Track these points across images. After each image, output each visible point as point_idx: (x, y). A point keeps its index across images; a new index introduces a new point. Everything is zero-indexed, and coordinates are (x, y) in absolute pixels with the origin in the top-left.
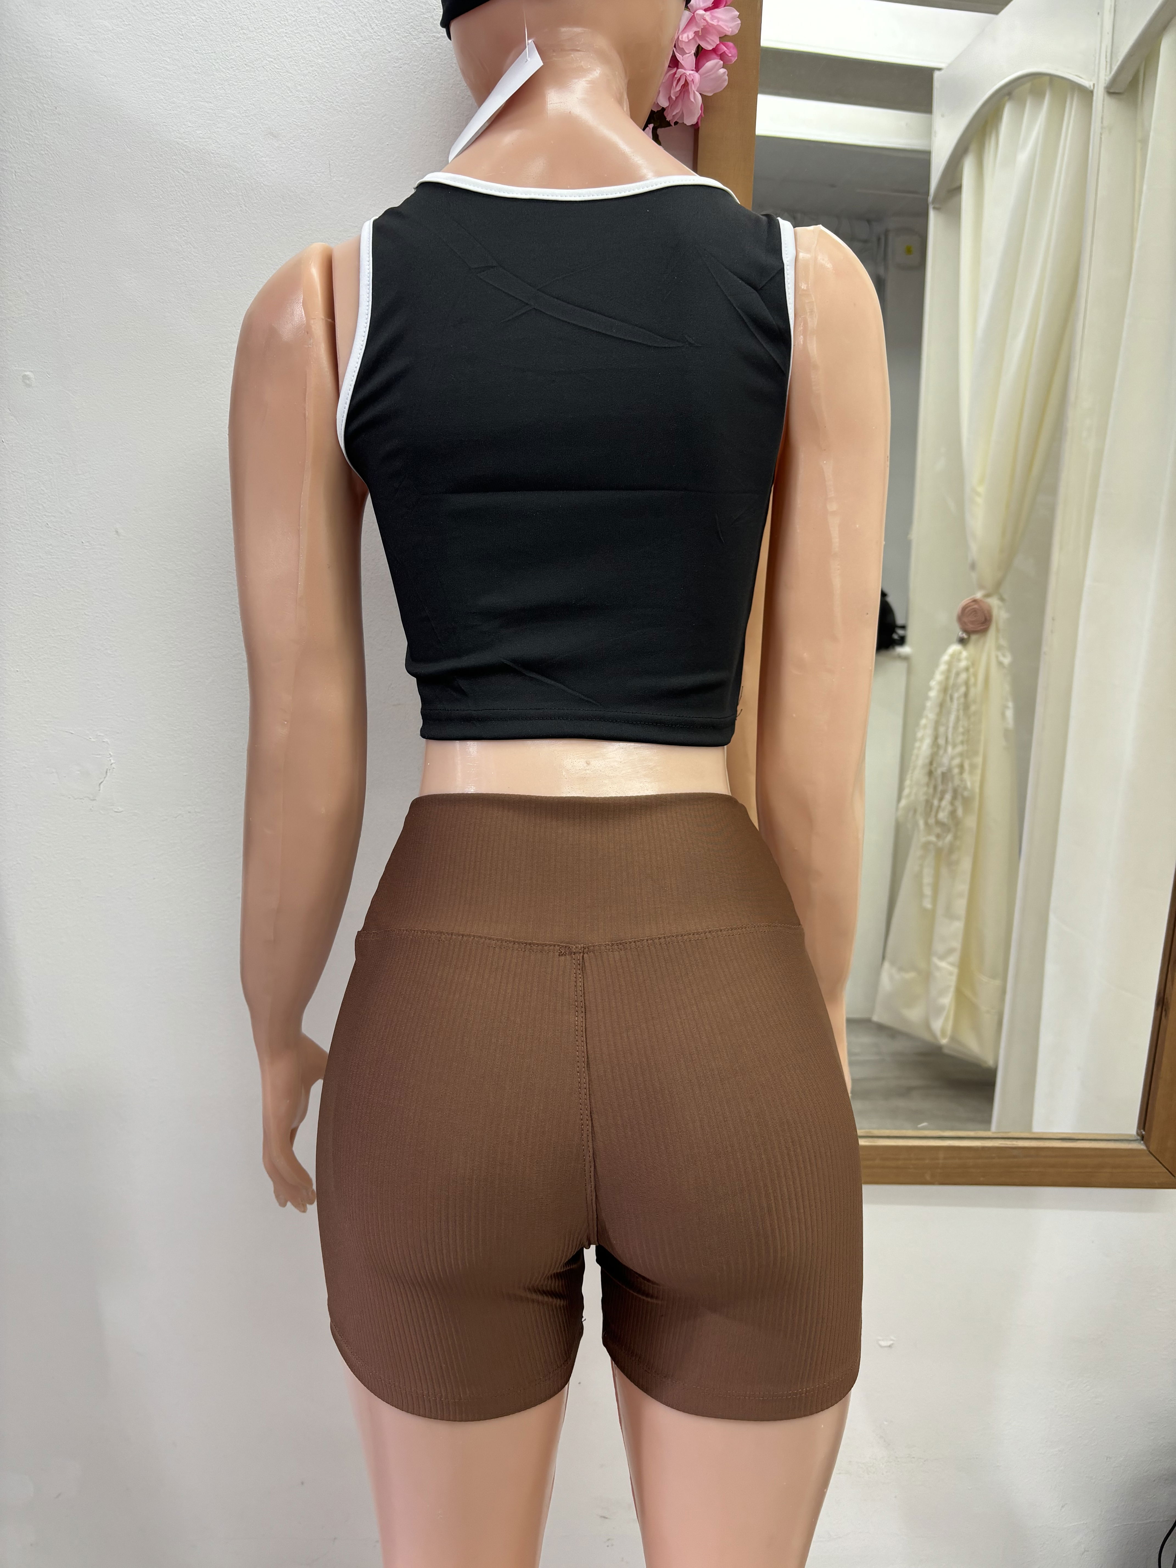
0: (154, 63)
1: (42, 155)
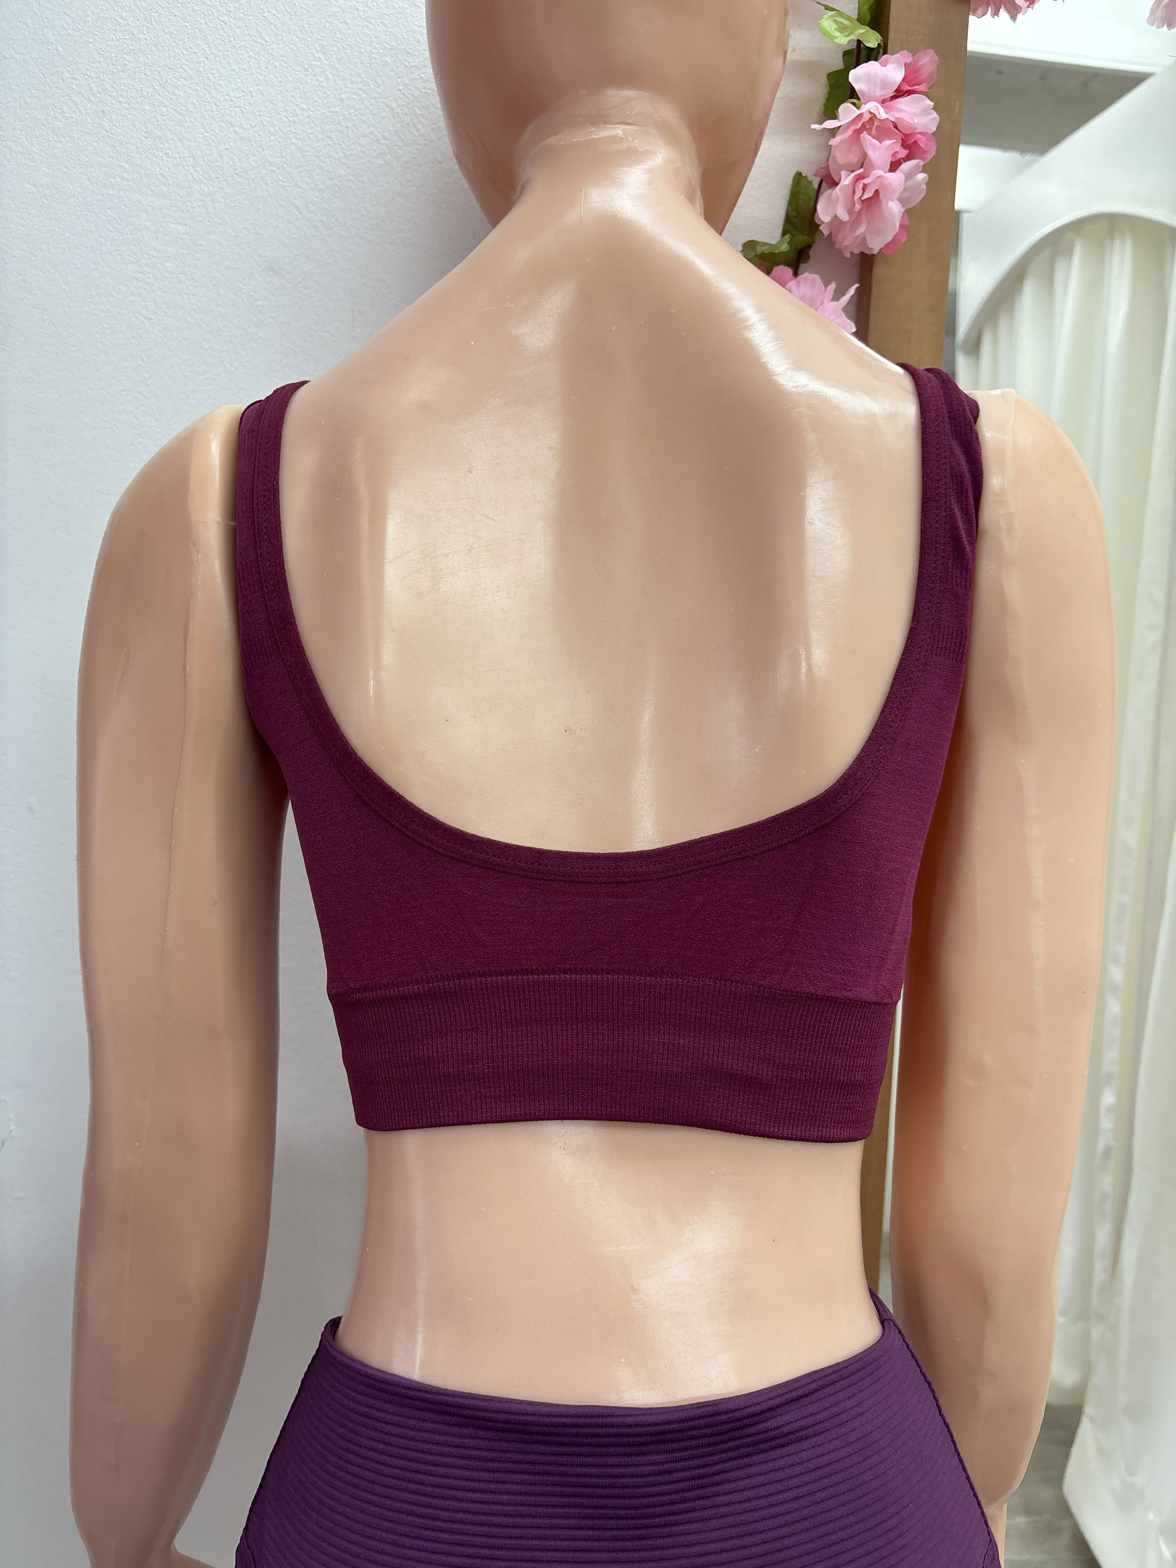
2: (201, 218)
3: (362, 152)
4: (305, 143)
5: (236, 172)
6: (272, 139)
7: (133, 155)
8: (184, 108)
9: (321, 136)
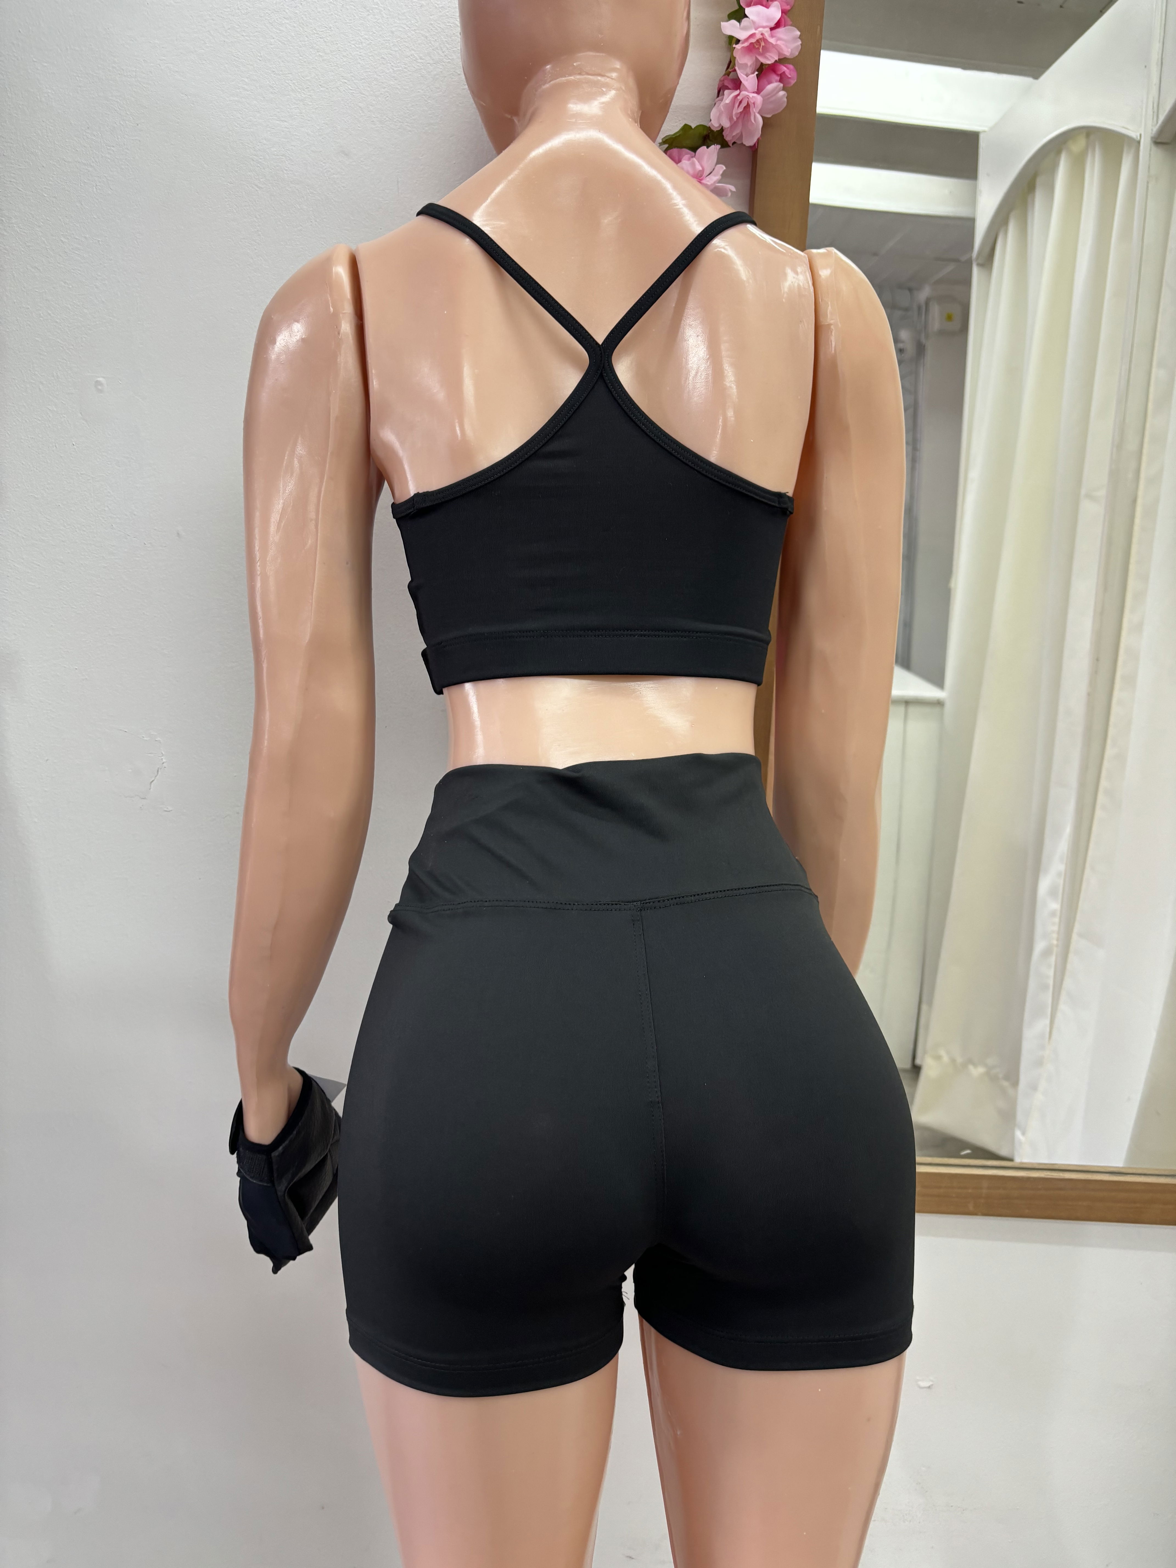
2: (296, 117)
3: (405, 68)
4: (366, 63)
5: (321, 84)
6: (345, 60)
7: (251, 73)
8: (285, 39)
9: (378, 58)
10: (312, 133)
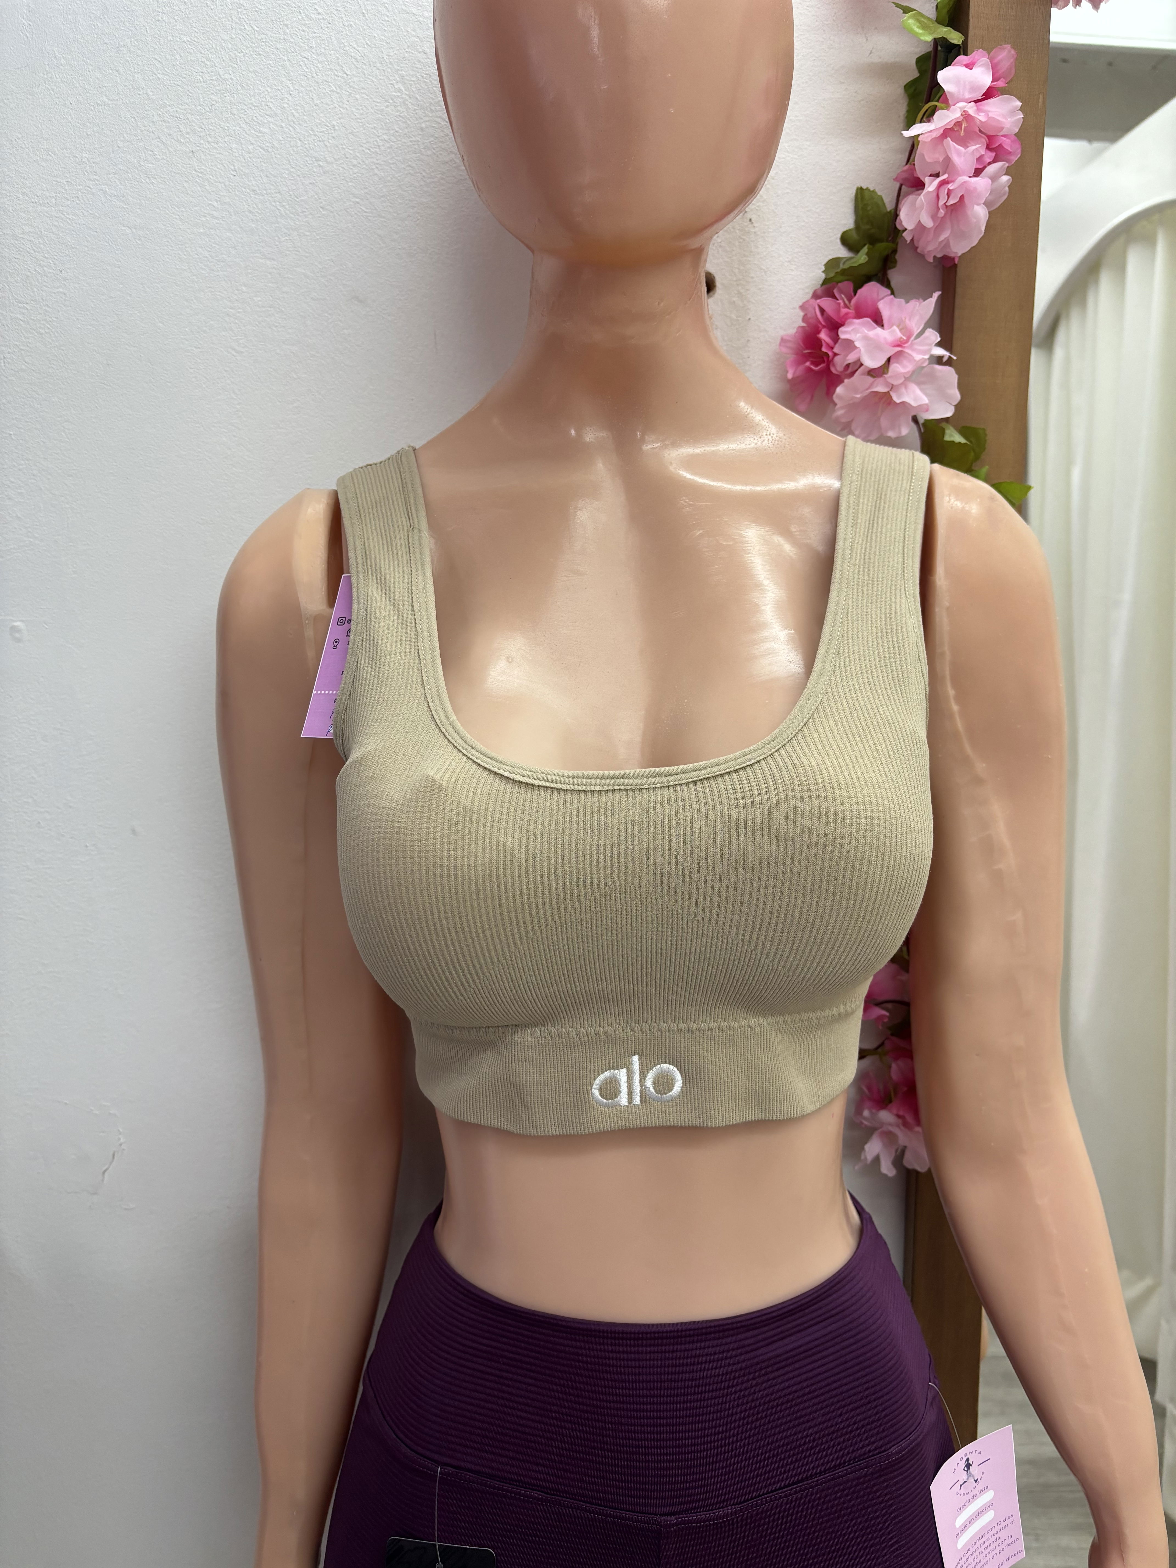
0: (196, 208)
1: (42, 334)
4: (387, 173)
9: (403, 166)
10: (312, 275)
